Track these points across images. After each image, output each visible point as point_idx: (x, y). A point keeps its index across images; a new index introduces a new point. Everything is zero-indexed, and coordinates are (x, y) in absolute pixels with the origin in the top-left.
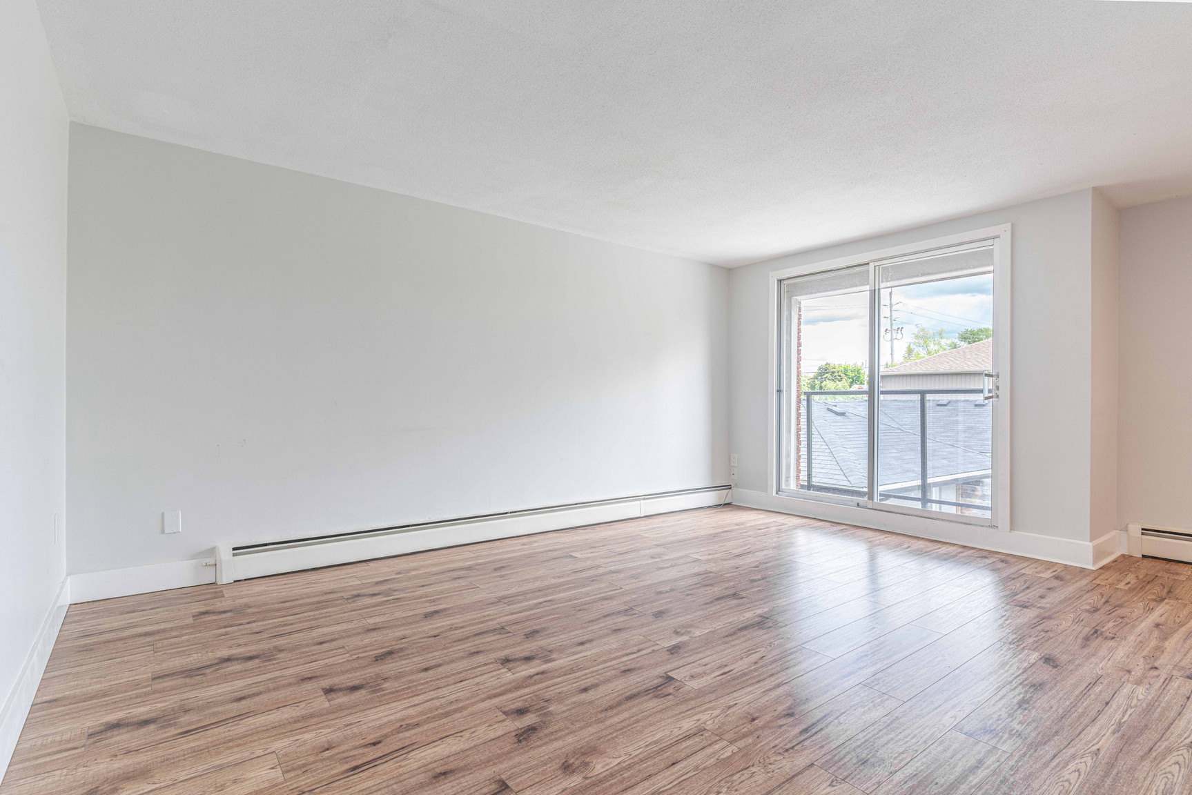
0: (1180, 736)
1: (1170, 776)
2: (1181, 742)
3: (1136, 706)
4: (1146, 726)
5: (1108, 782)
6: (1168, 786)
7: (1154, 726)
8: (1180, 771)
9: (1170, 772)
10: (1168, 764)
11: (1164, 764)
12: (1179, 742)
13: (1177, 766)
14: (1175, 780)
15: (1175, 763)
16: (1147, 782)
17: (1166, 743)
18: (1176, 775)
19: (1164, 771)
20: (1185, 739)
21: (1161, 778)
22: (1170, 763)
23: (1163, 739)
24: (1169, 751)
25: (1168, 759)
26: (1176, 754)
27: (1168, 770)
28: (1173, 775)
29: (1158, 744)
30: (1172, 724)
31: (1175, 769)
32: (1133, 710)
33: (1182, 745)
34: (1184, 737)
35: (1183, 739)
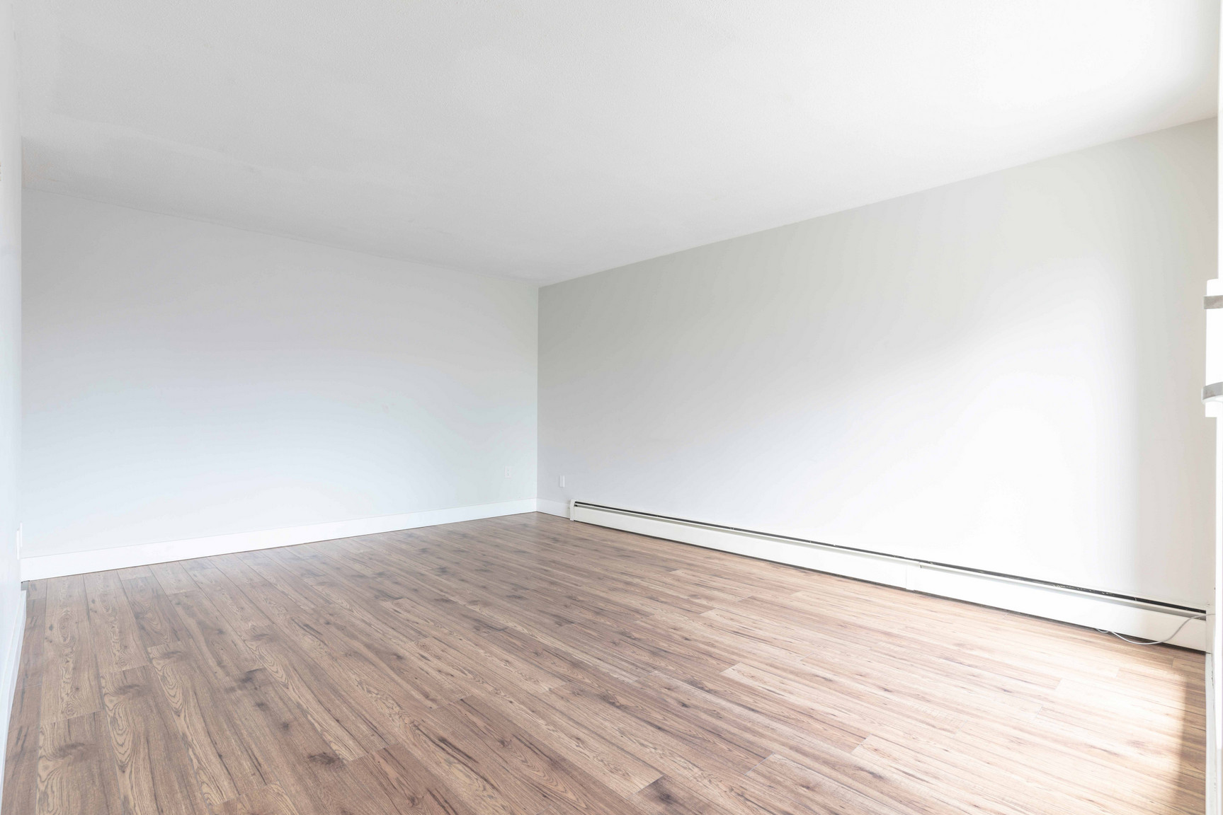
0: (137, 772)
1: (120, 732)
2: (132, 765)
3: (197, 773)
4: (170, 759)
5: (152, 703)
6: (116, 725)
7: (164, 764)
8: (116, 741)
9: (122, 734)
10: (127, 739)
11: (130, 738)
12: (134, 765)
13: (120, 743)
14: (115, 733)
15: (123, 744)
16: (130, 718)
17: (142, 756)
18: (116, 736)
19: (126, 732)
20: (131, 772)
21: (125, 727)
22: (127, 742)
23: (147, 757)
24: (135, 751)
25: (130, 744)
26: (129, 752)
27: (124, 736)
28: (118, 734)
29: (147, 750)
30: (153, 778)
31: (120, 740)
32: (196, 767)
33: (130, 763)
34: (133, 773)
35: (133, 770)
